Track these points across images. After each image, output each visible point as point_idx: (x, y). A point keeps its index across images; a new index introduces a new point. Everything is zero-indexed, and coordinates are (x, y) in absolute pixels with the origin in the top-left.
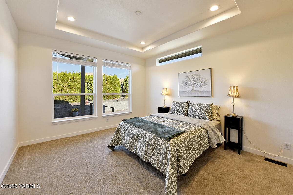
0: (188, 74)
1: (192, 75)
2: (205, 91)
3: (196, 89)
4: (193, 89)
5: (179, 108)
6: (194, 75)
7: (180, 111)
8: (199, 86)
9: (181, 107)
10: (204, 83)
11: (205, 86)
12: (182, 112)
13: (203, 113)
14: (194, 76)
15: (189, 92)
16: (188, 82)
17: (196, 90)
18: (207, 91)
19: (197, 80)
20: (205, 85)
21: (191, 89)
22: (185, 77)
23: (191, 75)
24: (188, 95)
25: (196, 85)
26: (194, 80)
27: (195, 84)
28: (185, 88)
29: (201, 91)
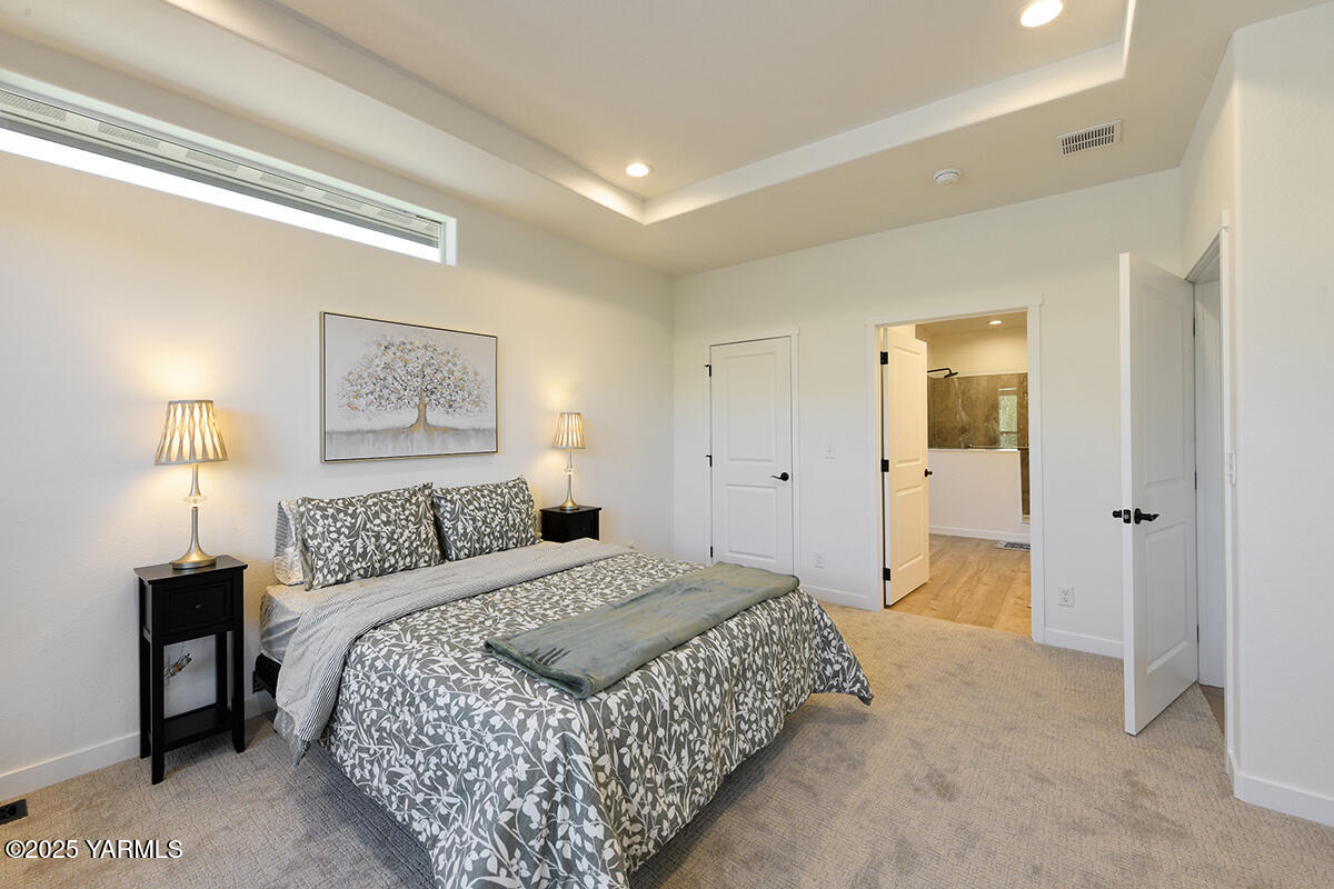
0: (396, 335)
1: (417, 344)
2: (477, 431)
3: (436, 416)
4: (422, 418)
5: (399, 530)
6: (426, 347)
7: (407, 544)
8: (450, 406)
9: (407, 519)
10: (470, 394)
11: (477, 409)
12: (421, 550)
13: (470, 529)
14: (429, 354)
15: (396, 433)
16: (390, 380)
17: (433, 423)
18: (484, 430)
19: (439, 375)
20: (475, 403)
21: (409, 416)
22: (374, 350)
23: (411, 343)
24: (390, 447)
25: (434, 397)
26: (428, 371)
27: (432, 393)
28: (373, 408)
29: (457, 430)
